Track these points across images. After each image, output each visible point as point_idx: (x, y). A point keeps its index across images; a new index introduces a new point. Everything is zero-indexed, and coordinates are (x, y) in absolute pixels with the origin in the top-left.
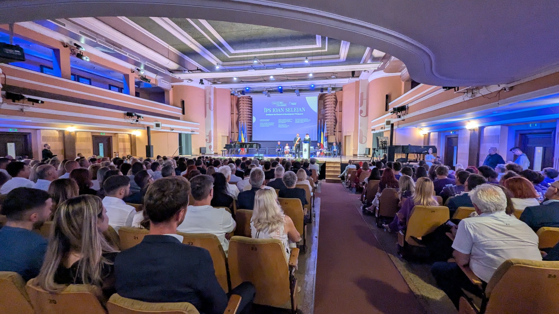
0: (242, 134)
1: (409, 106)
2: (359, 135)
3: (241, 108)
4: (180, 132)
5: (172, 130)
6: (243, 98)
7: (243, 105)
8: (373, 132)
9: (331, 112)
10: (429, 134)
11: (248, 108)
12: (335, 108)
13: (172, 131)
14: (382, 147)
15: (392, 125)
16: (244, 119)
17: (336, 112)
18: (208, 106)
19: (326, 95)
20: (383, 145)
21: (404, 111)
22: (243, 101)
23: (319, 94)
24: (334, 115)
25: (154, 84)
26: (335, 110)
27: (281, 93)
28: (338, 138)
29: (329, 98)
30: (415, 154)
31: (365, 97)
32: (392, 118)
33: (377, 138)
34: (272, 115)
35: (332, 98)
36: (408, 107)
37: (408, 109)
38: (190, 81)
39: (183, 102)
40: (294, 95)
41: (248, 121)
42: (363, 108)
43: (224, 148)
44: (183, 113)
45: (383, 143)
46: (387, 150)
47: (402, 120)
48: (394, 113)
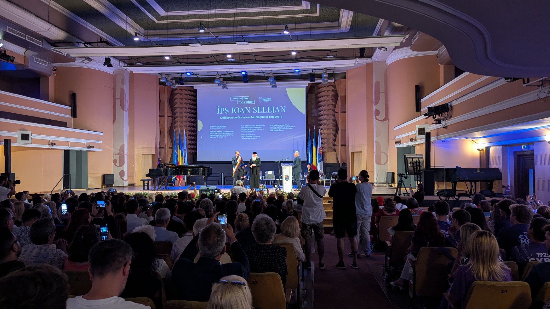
0: (180, 152)
1: (453, 105)
2: (375, 151)
3: (176, 106)
4: (66, 148)
5: (53, 144)
6: (181, 90)
7: (181, 101)
8: (398, 146)
9: (328, 113)
10: (488, 149)
11: (189, 106)
12: (335, 106)
13: (51, 147)
14: (413, 171)
15: (428, 136)
16: (182, 124)
17: (337, 112)
18: (118, 102)
19: (319, 86)
20: (415, 167)
21: (446, 113)
22: (181, 94)
23: (308, 84)
24: (333, 117)
25: (22, 65)
26: (334, 110)
27: (246, 82)
28: (341, 157)
29: (325, 91)
30: (467, 182)
31: (382, 89)
32: (426, 123)
33: (405, 156)
34: (231, 118)
35: (328, 91)
36: (452, 107)
37: (452, 109)
38: (86, 61)
39: (73, 97)
40: (266, 86)
41: (190, 128)
42: (380, 106)
43: (147, 175)
44: (74, 114)
45: (415, 164)
46: (422, 176)
47: (444, 128)
48: (430, 116)
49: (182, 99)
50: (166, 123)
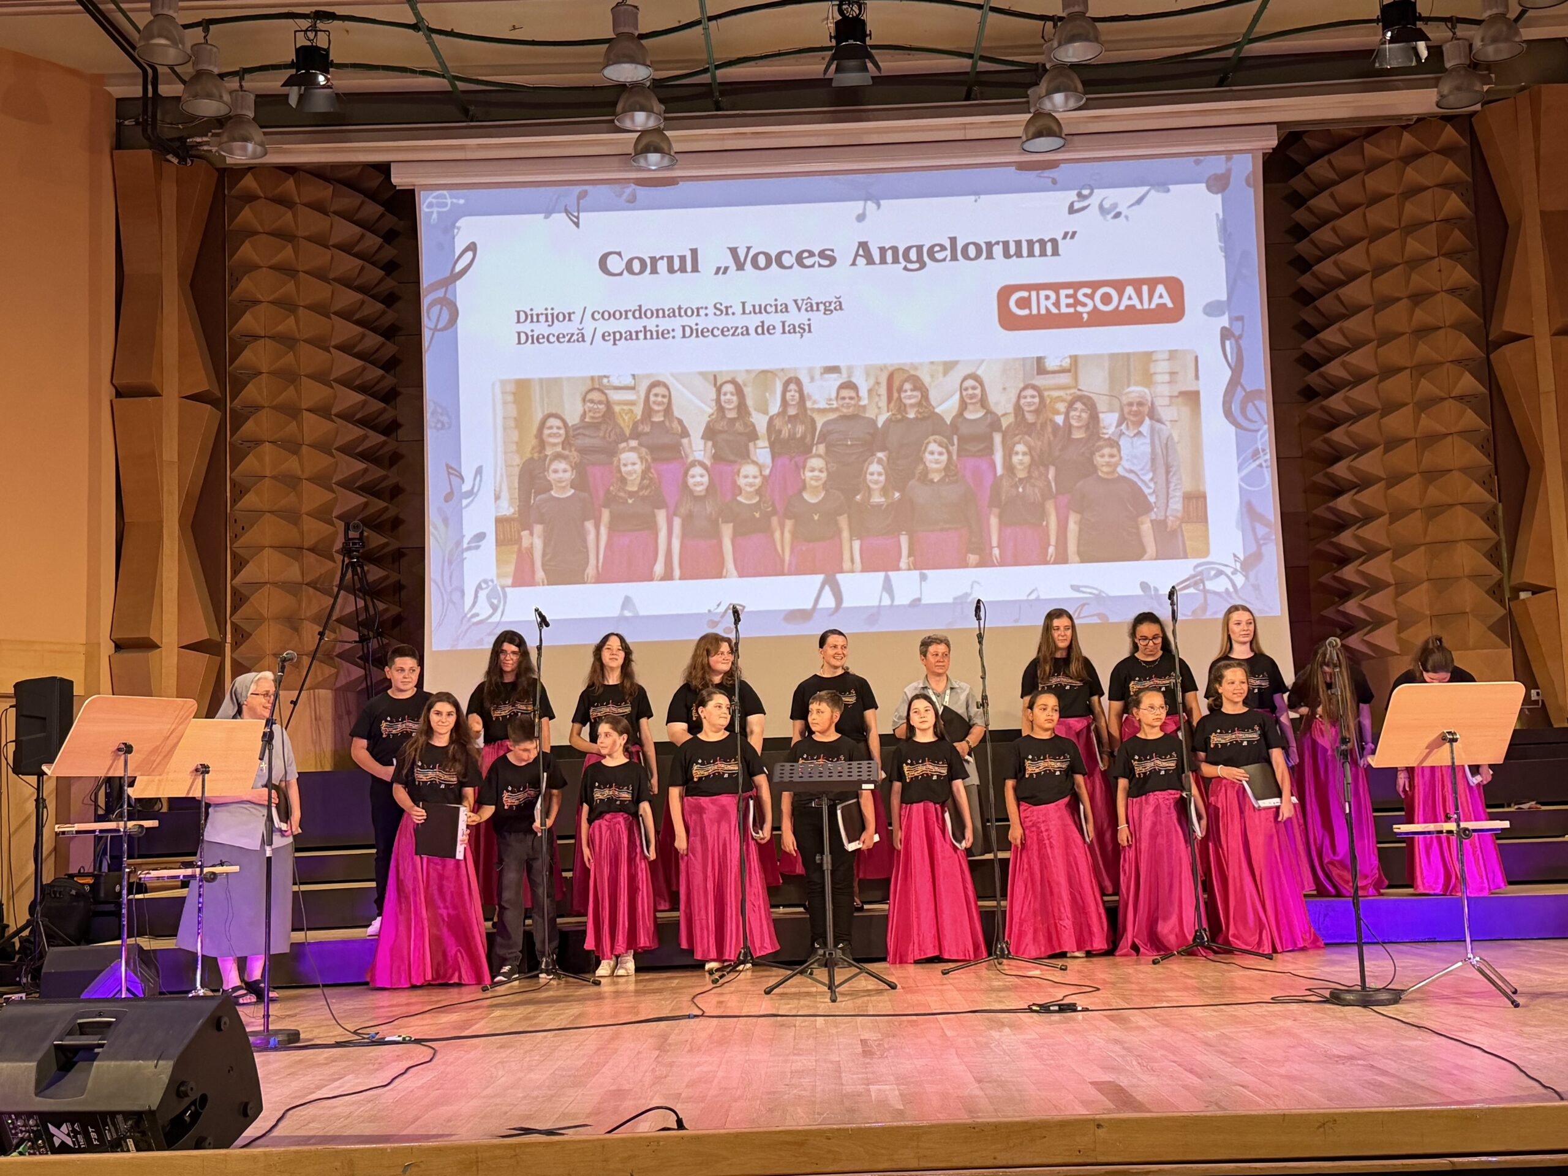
7: (288, 291)
9: (1425, 354)
17: (1509, 340)
26: (1479, 330)
49: (286, 270)
50: (170, 452)
